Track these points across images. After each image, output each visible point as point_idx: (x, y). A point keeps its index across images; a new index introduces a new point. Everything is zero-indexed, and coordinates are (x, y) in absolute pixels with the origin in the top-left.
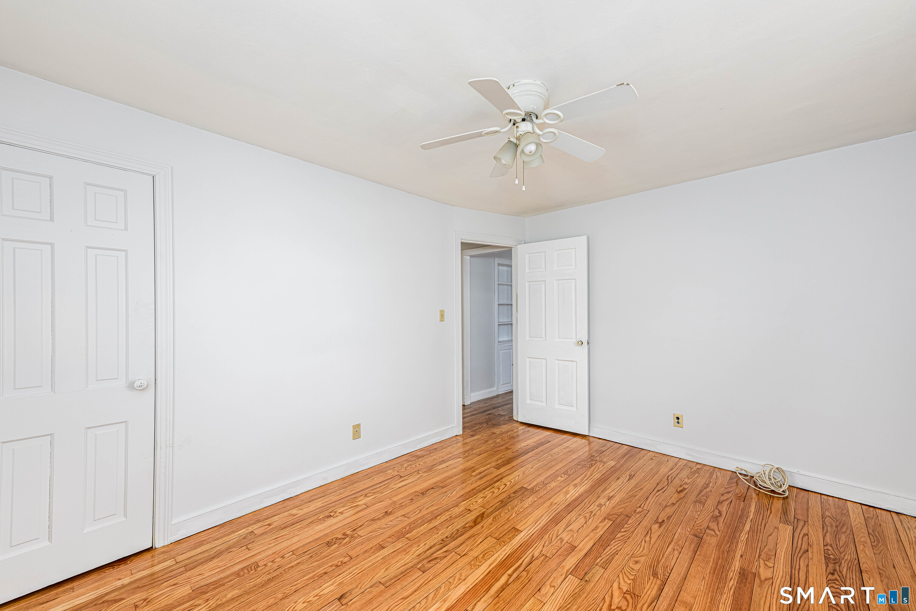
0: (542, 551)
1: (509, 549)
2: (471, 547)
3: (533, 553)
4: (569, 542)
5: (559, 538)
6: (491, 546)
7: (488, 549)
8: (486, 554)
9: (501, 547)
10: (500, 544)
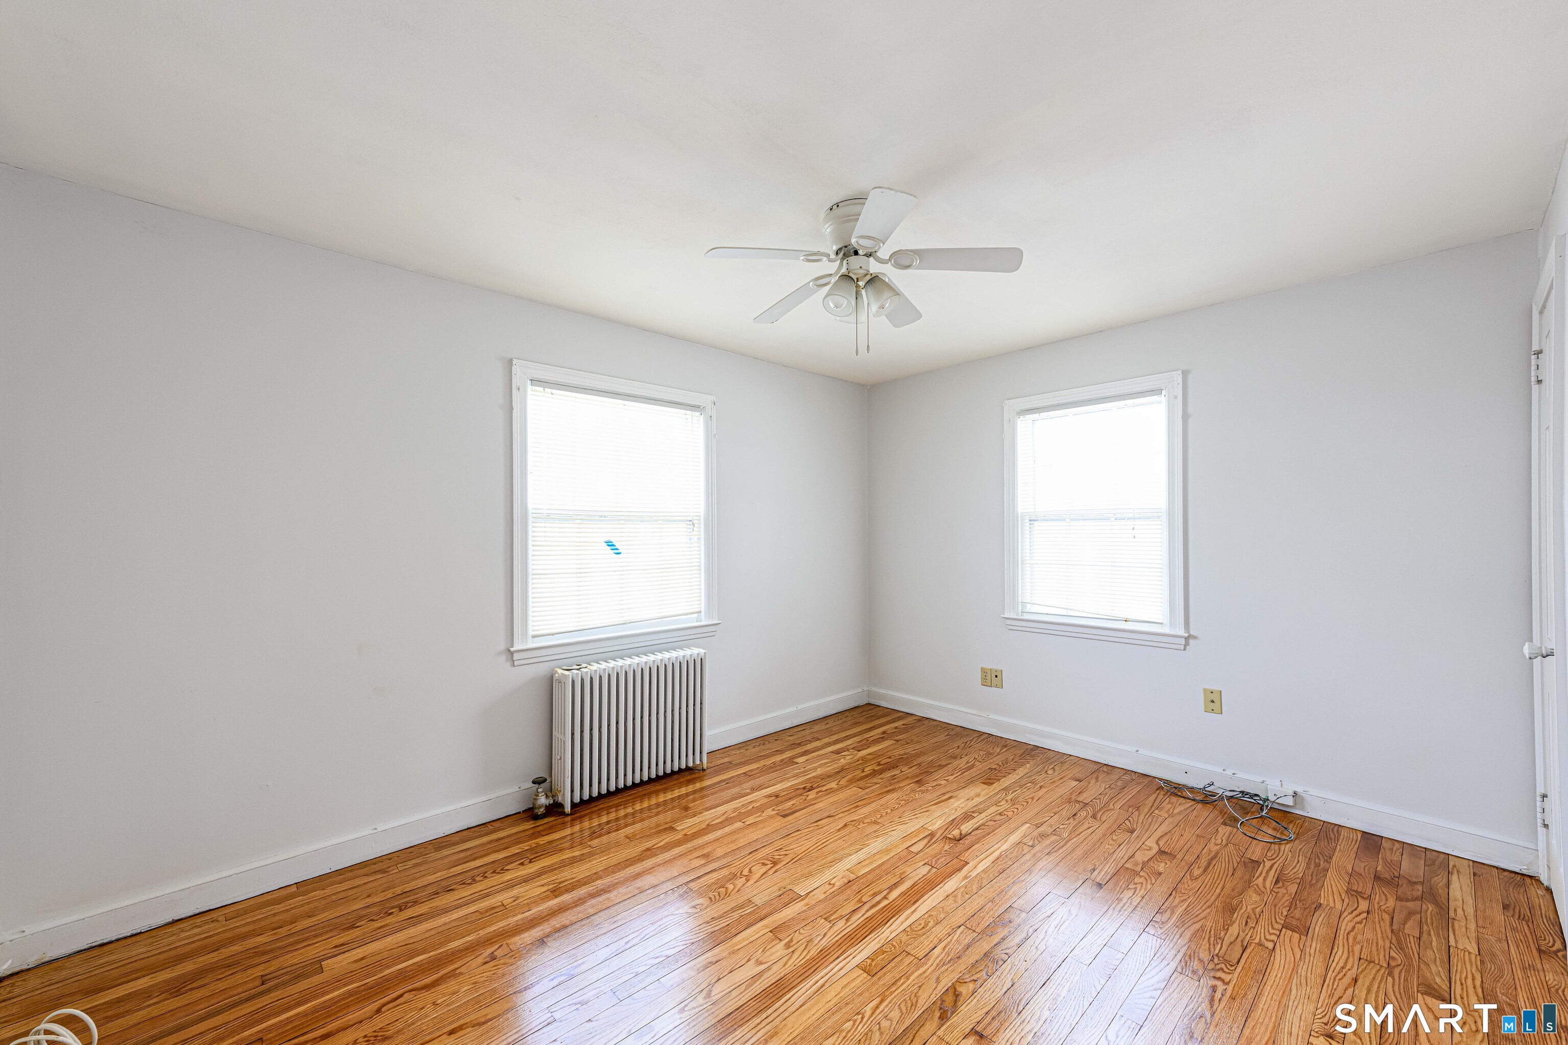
0: (831, 927)
1: (885, 933)
2: (951, 940)
3: (846, 926)
4: (778, 941)
5: (791, 949)
6: (916, 939)
7: (920, 936)
8: (923, 928)
9: (898, 937)
10: (901, 942)
